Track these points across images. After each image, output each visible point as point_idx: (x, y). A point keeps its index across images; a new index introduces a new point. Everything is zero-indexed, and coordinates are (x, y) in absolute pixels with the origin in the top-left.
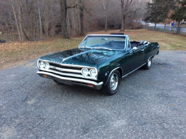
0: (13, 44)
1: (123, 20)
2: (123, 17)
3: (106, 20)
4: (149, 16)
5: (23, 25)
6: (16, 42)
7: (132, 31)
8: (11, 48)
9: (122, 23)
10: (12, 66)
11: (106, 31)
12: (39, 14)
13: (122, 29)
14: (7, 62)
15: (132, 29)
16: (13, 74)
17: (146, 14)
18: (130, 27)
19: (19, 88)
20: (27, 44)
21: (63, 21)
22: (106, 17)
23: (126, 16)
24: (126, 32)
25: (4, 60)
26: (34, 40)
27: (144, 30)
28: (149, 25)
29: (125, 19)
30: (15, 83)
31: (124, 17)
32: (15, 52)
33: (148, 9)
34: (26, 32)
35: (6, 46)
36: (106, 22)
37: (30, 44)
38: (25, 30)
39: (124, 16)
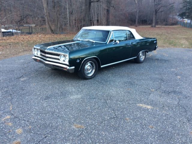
0: (38, 36)
1: (155, 15)
2: (154, 12)
3: (137, 15)
4: (184, 11)
5: (49, 19)
6: (41, 34)
7: (164, 27)
8: (34, 39)
9: (154, 18)
10: (26, 54)
11: (136, 26)
12: (67, 7)
13: (154, 24)
14: (24, 51)
15: (166, 25)
16: (22, 60)
17: (181, 9)
18: (164, 23)
19: (20, 70)
20: (50, 36)
21: (87, 15)
22: (137, 11)
23: (158, 10)
24: (157, 27)
25: (23, 49)
26: (57, 33)
27: (179, 26)
28: (185, 21)
29: (157, 14)
30: (20, 66)
31: (156, 12)
32: (36, 42)
33: (184, 4)
34: (51, 25)
35: (31, 37)
36: (137, 17)
37: (53, 37)
38: (50, 23)
39: (156, 10)
